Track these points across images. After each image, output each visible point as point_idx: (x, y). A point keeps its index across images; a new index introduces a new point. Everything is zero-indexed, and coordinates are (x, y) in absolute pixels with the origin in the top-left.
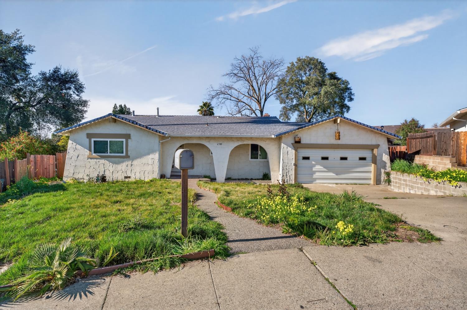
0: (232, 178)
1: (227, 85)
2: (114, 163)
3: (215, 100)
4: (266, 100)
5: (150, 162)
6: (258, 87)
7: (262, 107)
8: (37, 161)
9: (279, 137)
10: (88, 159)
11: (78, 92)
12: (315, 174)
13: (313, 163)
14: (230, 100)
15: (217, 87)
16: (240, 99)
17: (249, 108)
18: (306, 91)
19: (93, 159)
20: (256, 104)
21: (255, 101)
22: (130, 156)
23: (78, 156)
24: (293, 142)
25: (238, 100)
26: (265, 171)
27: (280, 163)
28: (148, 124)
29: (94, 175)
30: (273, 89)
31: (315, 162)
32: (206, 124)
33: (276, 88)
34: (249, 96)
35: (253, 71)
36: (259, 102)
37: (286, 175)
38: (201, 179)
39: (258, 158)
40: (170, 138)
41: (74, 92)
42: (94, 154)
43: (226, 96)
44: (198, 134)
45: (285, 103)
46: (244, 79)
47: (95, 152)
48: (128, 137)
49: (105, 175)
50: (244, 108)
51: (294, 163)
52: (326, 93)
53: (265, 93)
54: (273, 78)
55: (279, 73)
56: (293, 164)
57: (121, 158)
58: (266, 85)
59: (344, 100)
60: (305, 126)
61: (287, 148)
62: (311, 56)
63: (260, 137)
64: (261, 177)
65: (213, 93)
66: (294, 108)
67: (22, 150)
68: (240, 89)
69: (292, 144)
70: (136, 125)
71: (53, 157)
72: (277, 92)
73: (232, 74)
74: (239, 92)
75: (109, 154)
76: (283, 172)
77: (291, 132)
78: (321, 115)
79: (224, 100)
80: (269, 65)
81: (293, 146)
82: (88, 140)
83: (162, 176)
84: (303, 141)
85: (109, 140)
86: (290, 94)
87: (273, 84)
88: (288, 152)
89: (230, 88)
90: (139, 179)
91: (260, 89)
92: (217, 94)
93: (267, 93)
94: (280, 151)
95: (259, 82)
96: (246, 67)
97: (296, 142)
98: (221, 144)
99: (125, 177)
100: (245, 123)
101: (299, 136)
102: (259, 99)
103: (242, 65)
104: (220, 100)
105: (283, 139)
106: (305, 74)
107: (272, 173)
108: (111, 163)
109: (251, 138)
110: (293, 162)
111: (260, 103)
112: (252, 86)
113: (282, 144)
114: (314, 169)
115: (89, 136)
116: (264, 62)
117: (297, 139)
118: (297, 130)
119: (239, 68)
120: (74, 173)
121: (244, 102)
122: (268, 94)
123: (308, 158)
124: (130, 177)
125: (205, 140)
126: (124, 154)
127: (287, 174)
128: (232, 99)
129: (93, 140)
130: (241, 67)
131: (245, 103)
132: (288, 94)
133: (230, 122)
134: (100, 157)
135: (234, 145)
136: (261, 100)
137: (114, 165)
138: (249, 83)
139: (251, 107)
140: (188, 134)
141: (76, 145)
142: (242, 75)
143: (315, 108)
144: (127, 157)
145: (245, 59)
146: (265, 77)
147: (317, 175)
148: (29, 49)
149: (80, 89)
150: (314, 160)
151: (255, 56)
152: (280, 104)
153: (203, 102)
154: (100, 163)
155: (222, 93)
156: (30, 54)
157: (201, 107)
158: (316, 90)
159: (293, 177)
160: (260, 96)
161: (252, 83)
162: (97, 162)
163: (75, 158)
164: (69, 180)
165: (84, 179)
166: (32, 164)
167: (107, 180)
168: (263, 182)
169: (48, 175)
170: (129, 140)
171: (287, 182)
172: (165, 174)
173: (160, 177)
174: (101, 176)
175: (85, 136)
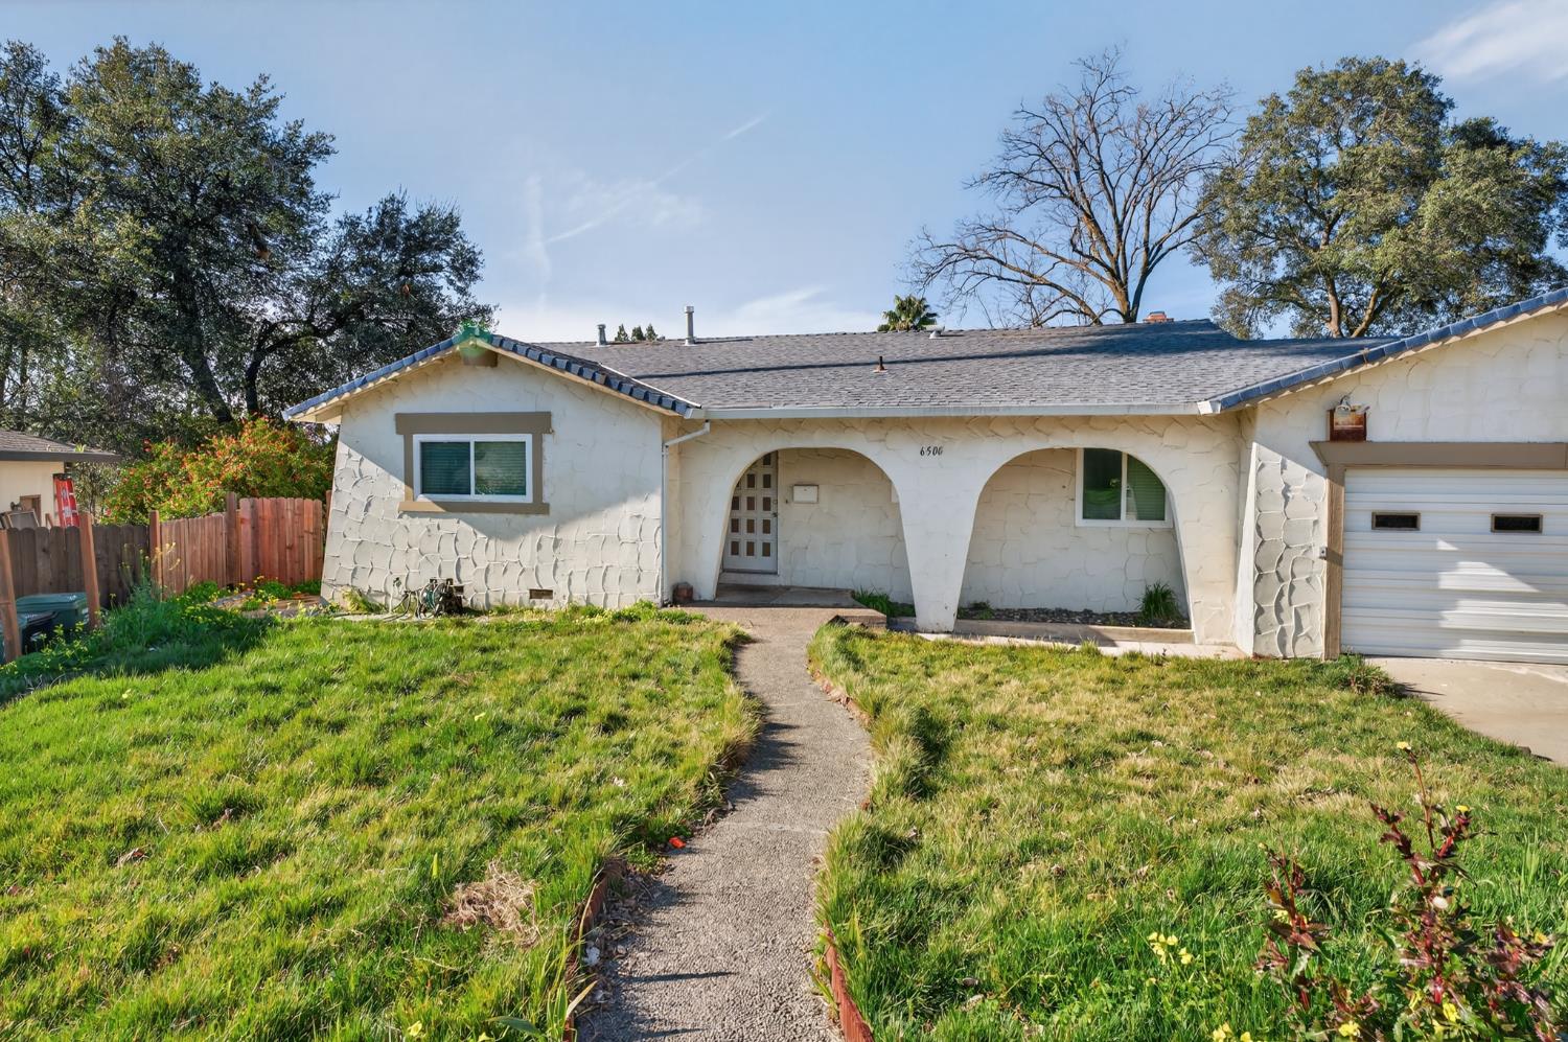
0: (993, 606)
1: (987, 222)
2: (492, 534)
3: (939, 283)
4: (1146, 272)
5: (628, 534)
6: (1115, 215)
7: (1131, 300)
8: (260, 522)
9: (1238, 414)
10: (400, 517)
11: (461, 279)
12: (1452, 605)
13: (1443, 546)
14: (1000, 278)
15: (945, 234)
16: (1038, 273)
17: (1075, 305)
18: (1338, 217)
19: (421, 517)
20: (1108, 289)
21: (1102, 279)
22: (552, 505)
23: (369, 504)
24: (1320, 433)
25: (1031, 276)
26: (1157, 576)
27: (1237, 543)
28: (640, 373)
29: (419, 582)
30: (1179, 221)
31: (1450, 543)
32: (876, 363)
33: (1195, 217)
34: (1077, 257)
35: (1094, 153)
36: (1117, 277)
37: (1279, 609)
38: (842, 612)
39: (1118, 517)
40: (707, 425)
41: (451, 282)
42: (422, 498)
43: (979, 265)
44: (825, 406)
45: (1234, 274)
46: (1056, 193)
47: (423, 492)
48: (540, 423)
49: (460, 581)
50: (1055, 308)
51: (1325, 544)
52: (1446, 211)
53: (1146, 243)
54: (1180, 178)
55: (1209, 156)
56: (1316, 553)
57: (516, 513)
58: (1150, 211)
59: (1541, 241)
60: (1401, 348)
61: (1284, 467)
62: (1368, 55)
63: (1133, 412)
64: (1135, 606)
65: (933, 258)
66: (1279, 294)
67: (243, 480)
68: (1037, 232)
69: (1314, 445)
70: (567, 375)
71: (316, 508)
72: (1199, 232)
73: (1003, 178)
74: (1034, 245)
75: (473, 497)
76: (1260, 594)
77: (1313, 381)
78: (1411, 319)
79: (974, 280)
80: (1165, 122)
81: (1320, 456)
82: (400, 439)
83: (682, 595)
84: (1381, 431)
85: (472, 438)
86: (1260, 234)
87: (1180, 202)
88: (1287, 489)
89: (1001, 233)
90: (584, 604)
91: (1125, 227)
92: (948, 261)
93: (1154, 239)
94: (1238, 483)
95: (1120, 199)
96: (1063, 142)
97: (1337, 436)
98: (938, 451)
99: (531, 591)
100: (1056, 352)
101: (1354, 403)
102: (1117, 268)
103: (1048, 137)
104: (958, 280)
105: (1264, 424)
106: (1336, 140)
107: (1193, 596)
108: (482, 531)
109: (1086, 422)
110: (1322, 540)
111: (1124, 285)
112: (1090, 217)
113: (1255, 445)
114: (1447, 582)
115: (406, 424)
116: (1142, 114)
117: (1343, 421)
118: (1348, 373)
119: (1034, 150)
120: (355, 570)
121: (1056, 287)
122: (1160, 245)
123: (1409, 522)
124: (548, 593)
125: (864, 432)
126: (528, 498)
127: (1285, 601)
128: (1006, 273)
129: (418, 439)
130: (1045, 144)
131: (1060, 289)
132: (1250, 233)
133: (988, 350)
134: (440, 510)
135: (996, 453)
136: (1126, 270)
137: (492, 543)
138: (1076, 204)
139: (1082, 303)
140: (786, 407)
141: (362, 460)
142: (1048, 178)
143: (1382, 287)
144: (540, 507)
145: (1061, 110)
146: (1144, 174)
147: (1465, 613)
148: (318, 148)
149: (466, 266)
150: (1445, 533)
151: (1105, 88)
152: (1211, 280)
153: (898, 298)
154: (442, 532)
155: (969, 254)
156: (319, 163)
157: (891, 315)
158: (1394, 202)
159: (1316, 621)
160: (1124, 254)
161: (1089, 206)
162: (434, 530)
163: (357, 512)
164: (338, 596)
165: (387, 594)
166: (246, 530)
167: (466, 603)
168: (1148, 634)
169: (297, 572)
170: (547, 438)
171: (1282, 645)
172: (691, 582)
173: (668, 596)
174: (444, 586)
175: (391, 425)
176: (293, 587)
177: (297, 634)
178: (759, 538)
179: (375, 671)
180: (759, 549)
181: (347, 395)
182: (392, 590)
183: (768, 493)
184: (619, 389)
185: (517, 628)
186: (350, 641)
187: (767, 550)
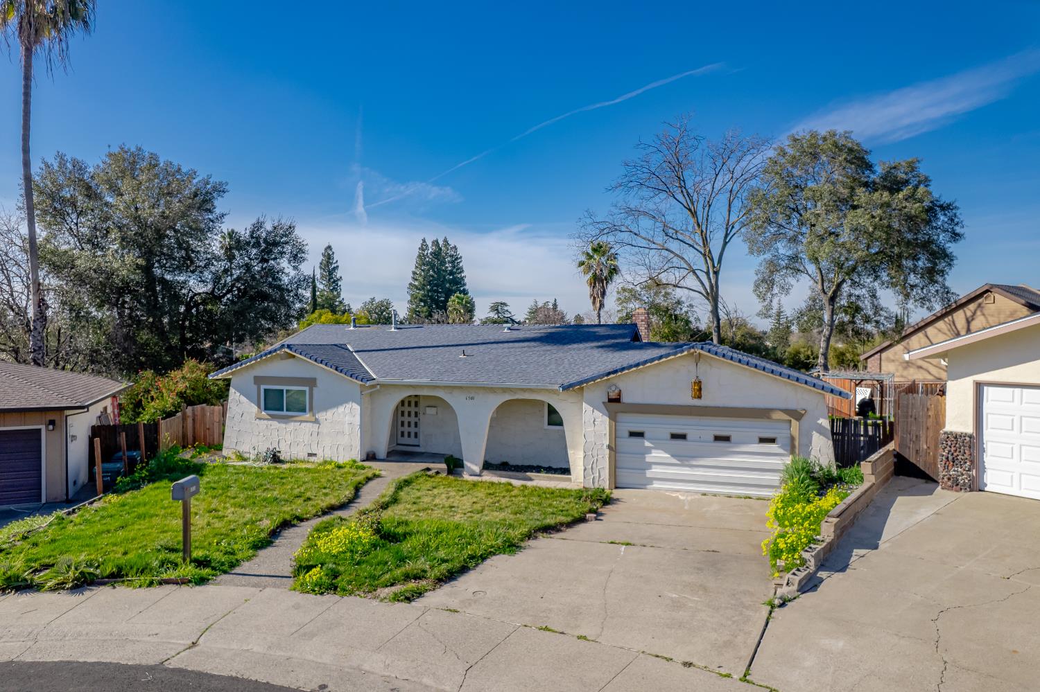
0: (511, 464)
5: (347, 429)
8: (196, 417)
10: (255, 420)
12: (650, 468)
19: (263, 420)
23: (243, 414)
24: (605, 400)
29: (263, 449)
31: (651, 443)
37: (592, 469)
38: (432, 465)
40: (378, 386)
42: (263, 413)
47: (266, 409)
48: (312, 382)
49: (279, 448)
51: (608, 443)
56: (605, 446)
61: (593, 412)
69: (604, 403)
70: (320, 365)
75: (284, 412)
76: (585, 462)
77: (599, 379)
81: (606, 408)
82: (255, 387)
83: (370, 457)
84: (627, 398)
85: (285, 388)
88: (595, 421)
90: (328, 459)
97: (611, 400)
98: (472, 398)
99: (309, 453)
101: (616, 388)
105: (586, 394)
110: (606, 441)
113: (583, 403)
114: (649, 458)
115: (258, 380)
117: (613, 395)
120: (237, 442)
123: (641, 435)
124: (315, 455)
125: (443, 391)
126: (307, 414)
127: (594, 465)
129: (263, 387)
134: (269, 418)
140: (409, 380)
141: (239, 395)
147: (656, 471)
150: (651, 440)
154: (272, 427)
159: (606, 474)
162: (269, 426)
163: (238, 417)
164: (230, 453)
165: (250, 453)
166: (190, 421)
167: (282, 458)
168: (548, 477)
169: (211, 440)
170: (314, 388)
171: (593, 483)
172: (375, 451)
173: (365, 458)
174: (273, 451)
175: (252, 380)
176: (210, 447)
177: (217, 470)
178: (413, 429)
179: (245, 484)
180: (413, 435)
181: (234, 369)
182: (252, 451)
183: (416, 410)
184: (341, 372)
185: (296, 470)
186: (236, 474)
187: (416, 435)
